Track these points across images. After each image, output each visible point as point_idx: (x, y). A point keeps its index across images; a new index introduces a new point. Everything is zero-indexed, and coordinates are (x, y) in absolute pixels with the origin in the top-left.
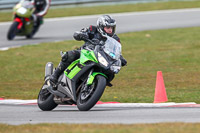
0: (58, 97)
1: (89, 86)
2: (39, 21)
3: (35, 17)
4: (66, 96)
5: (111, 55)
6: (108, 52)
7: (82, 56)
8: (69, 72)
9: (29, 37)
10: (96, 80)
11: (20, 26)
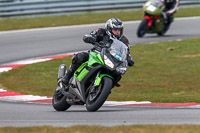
0: (70, 98)
1: (97, 87)
2: (170, 19)
3: (164, 14)
4: (77, 98)
5: (117, 57)
6: (113, 54)
7: (91, 58)
8: (78, 74)
9: (160, 34)
10: (102, 82)
11: (150, 24)
